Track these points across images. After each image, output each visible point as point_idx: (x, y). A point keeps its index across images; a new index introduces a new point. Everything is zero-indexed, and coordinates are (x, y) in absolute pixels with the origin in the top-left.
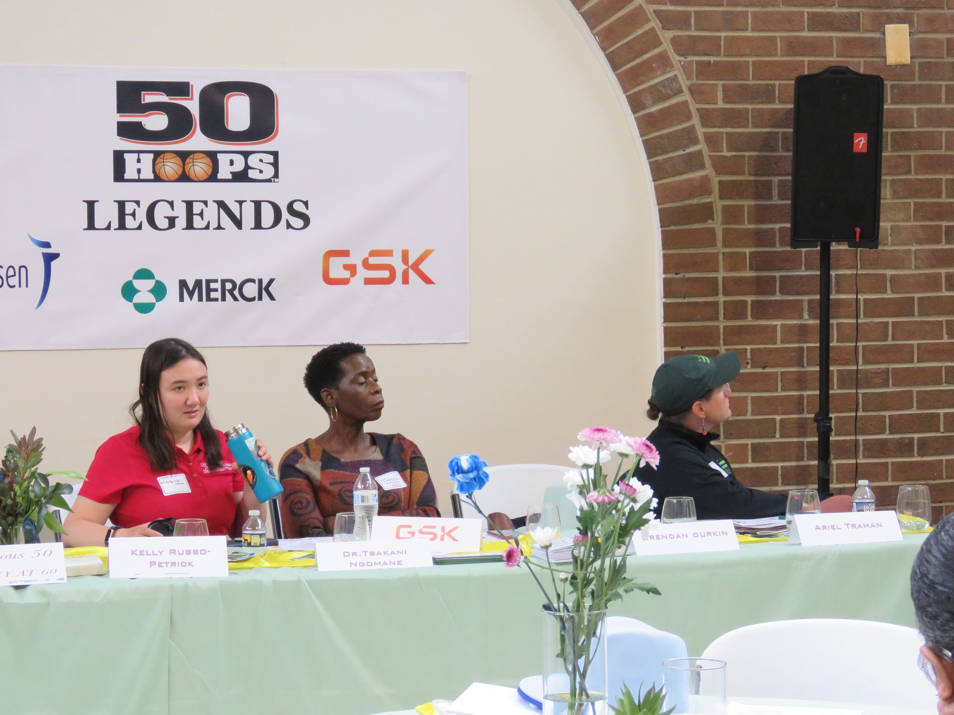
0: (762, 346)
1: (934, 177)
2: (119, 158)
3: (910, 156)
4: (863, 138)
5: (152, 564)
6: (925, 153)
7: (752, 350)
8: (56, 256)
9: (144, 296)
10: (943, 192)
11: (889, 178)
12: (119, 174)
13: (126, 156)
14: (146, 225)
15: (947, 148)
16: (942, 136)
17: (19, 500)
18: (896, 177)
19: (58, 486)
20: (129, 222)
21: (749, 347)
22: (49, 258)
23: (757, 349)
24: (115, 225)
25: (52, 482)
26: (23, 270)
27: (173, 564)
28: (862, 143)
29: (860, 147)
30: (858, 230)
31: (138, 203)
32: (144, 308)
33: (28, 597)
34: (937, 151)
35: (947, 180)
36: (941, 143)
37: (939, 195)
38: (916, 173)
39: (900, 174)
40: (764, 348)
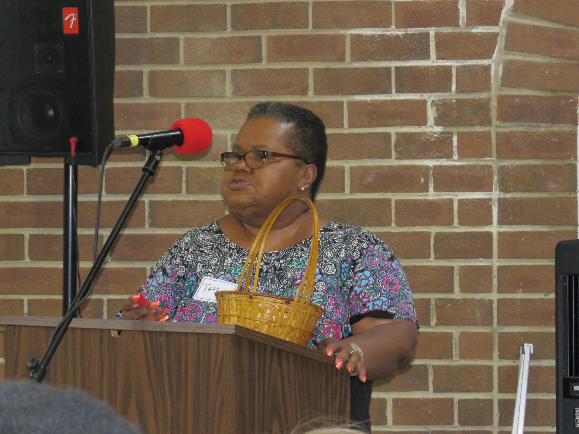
0: (44, 297)
1: (296, 66)
3: (260, 38)
4: (73, 14)
6: (282, 34)
7: (30, 302)
10: (309, 88)
11: (229, 68)
15: (315, 26)
16: (308, 10)
18: (238, 67)
21: (26, 298)
23: (37, 300)
28: (72, 21)
29: (71, 27)
30: (73, 140)
34: (301, 30)
35: (315, 70)
36: (307, 18)
37: (304, 91)
38: (270, 60)
39: (246, 62)
40: (46, 300)
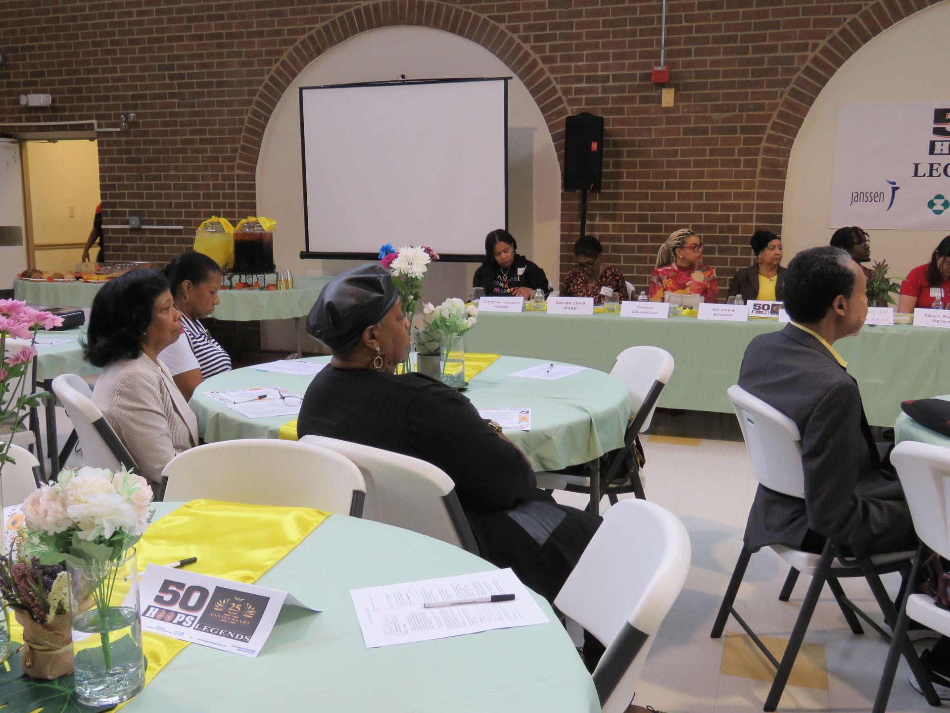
2: (932, 145)
5: (934, 321)
8: (898, 188)
9: (939, 206)
12: (932, 151)
13: (936, 143)
14: (943, 174)
17: (875, 289)
19: (894, 284)
20: (935, 173)
22: (895, 189)
24: (928, 174)
25: (891, 283)
26: (882, 194)
27: (944, 322)
31: (940, 164)
32: (938, 212)
33: (874, 330)
